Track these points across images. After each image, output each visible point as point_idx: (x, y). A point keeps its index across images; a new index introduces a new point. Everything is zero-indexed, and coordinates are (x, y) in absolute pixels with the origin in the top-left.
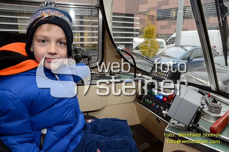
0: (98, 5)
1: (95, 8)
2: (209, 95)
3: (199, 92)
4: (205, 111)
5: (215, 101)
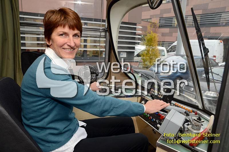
0: (106, 28)
1: (104, 31)
2: (196, 113)
3: (185, 113)
4: (189, 128)
5: (199, 119)
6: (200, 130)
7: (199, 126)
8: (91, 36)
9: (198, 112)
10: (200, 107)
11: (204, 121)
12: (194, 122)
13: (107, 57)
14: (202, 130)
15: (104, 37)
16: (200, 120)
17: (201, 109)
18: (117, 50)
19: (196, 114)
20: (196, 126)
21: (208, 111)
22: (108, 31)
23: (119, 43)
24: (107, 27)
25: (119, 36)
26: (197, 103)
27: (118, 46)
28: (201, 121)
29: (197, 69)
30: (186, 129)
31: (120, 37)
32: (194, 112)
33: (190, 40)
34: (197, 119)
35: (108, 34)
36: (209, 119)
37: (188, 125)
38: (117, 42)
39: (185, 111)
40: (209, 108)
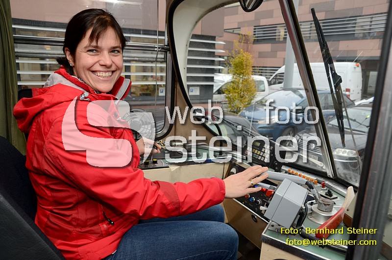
0: (166, 46)
1: (162, 50)
2: (323, 184)
3: (307, 183)
4: (313, 209)
5: (329, 194)
6: (331, 211)
7: (329, 205)
8: (140, 59)
9: (327, 182)
10: (330, 173)
11: (337, 198)
12: (321, 199)
13: (169, 95)
14: (334, 212)
15: (163, 60)
16: (331, 195)
17: (331, 177)
18: (185, 83)
19: (324, 186)
20: (325, 205)
21: (343, 181)
22: (169, 51)
23: (189, 70)
24: (168, 44)
25: (188, 59)
26: (324, 167)
27: (187, 77)
28: (332, 197)
29: (323, 111)
30: (309, 212)
31: (190, 61)
32: (320, 183)
33: (310, 64)
34: (326, 194)
35: (169, 55)
36: (346, 193)
37: (312, 204)
38: (186, 69)
39: (306, 181)
40: (345, 174)
